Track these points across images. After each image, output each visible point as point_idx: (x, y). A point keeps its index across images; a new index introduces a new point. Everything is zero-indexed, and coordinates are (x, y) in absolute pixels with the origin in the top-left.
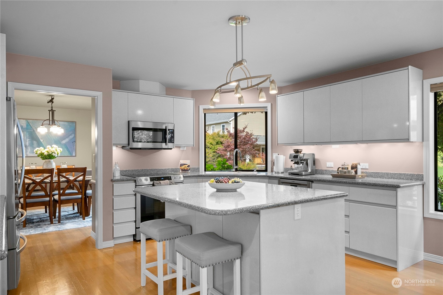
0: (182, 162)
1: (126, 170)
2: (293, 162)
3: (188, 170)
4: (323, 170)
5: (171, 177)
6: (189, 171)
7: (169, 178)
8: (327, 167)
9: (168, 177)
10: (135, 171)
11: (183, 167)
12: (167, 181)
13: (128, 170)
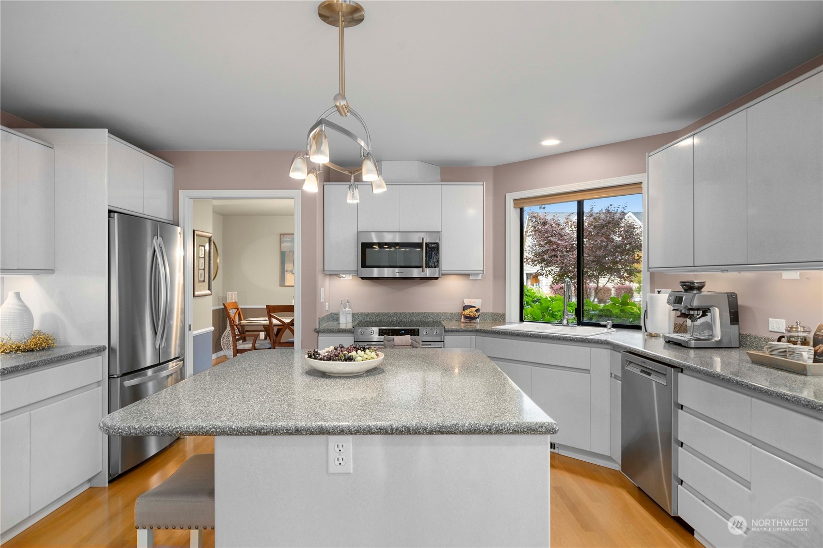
0: (467, 302)
1: (368, 313)
2: (679, 313)
3: (475, 318)
4: (760, 339)
5: (418, 329)
6: (478, 320)
7: (414, 333)
8: (770, 331)
9: (414, 329)
10: (384, 315)
11: (467, 312)
12: (408, 338)
13: (372, 314)
